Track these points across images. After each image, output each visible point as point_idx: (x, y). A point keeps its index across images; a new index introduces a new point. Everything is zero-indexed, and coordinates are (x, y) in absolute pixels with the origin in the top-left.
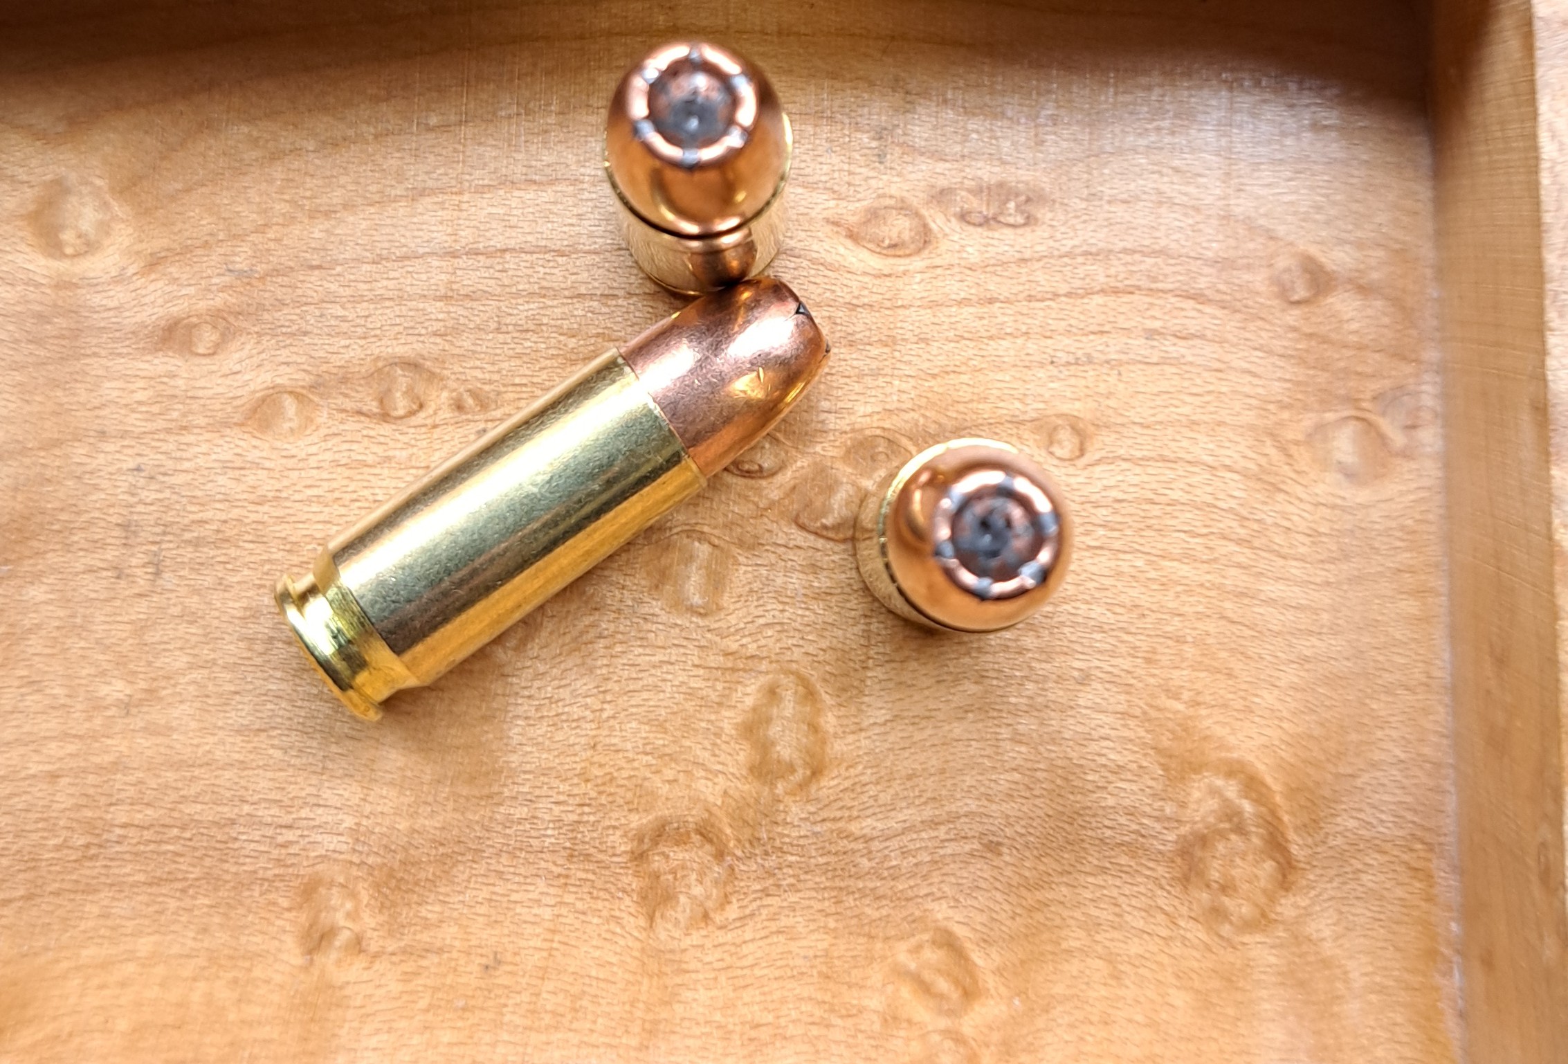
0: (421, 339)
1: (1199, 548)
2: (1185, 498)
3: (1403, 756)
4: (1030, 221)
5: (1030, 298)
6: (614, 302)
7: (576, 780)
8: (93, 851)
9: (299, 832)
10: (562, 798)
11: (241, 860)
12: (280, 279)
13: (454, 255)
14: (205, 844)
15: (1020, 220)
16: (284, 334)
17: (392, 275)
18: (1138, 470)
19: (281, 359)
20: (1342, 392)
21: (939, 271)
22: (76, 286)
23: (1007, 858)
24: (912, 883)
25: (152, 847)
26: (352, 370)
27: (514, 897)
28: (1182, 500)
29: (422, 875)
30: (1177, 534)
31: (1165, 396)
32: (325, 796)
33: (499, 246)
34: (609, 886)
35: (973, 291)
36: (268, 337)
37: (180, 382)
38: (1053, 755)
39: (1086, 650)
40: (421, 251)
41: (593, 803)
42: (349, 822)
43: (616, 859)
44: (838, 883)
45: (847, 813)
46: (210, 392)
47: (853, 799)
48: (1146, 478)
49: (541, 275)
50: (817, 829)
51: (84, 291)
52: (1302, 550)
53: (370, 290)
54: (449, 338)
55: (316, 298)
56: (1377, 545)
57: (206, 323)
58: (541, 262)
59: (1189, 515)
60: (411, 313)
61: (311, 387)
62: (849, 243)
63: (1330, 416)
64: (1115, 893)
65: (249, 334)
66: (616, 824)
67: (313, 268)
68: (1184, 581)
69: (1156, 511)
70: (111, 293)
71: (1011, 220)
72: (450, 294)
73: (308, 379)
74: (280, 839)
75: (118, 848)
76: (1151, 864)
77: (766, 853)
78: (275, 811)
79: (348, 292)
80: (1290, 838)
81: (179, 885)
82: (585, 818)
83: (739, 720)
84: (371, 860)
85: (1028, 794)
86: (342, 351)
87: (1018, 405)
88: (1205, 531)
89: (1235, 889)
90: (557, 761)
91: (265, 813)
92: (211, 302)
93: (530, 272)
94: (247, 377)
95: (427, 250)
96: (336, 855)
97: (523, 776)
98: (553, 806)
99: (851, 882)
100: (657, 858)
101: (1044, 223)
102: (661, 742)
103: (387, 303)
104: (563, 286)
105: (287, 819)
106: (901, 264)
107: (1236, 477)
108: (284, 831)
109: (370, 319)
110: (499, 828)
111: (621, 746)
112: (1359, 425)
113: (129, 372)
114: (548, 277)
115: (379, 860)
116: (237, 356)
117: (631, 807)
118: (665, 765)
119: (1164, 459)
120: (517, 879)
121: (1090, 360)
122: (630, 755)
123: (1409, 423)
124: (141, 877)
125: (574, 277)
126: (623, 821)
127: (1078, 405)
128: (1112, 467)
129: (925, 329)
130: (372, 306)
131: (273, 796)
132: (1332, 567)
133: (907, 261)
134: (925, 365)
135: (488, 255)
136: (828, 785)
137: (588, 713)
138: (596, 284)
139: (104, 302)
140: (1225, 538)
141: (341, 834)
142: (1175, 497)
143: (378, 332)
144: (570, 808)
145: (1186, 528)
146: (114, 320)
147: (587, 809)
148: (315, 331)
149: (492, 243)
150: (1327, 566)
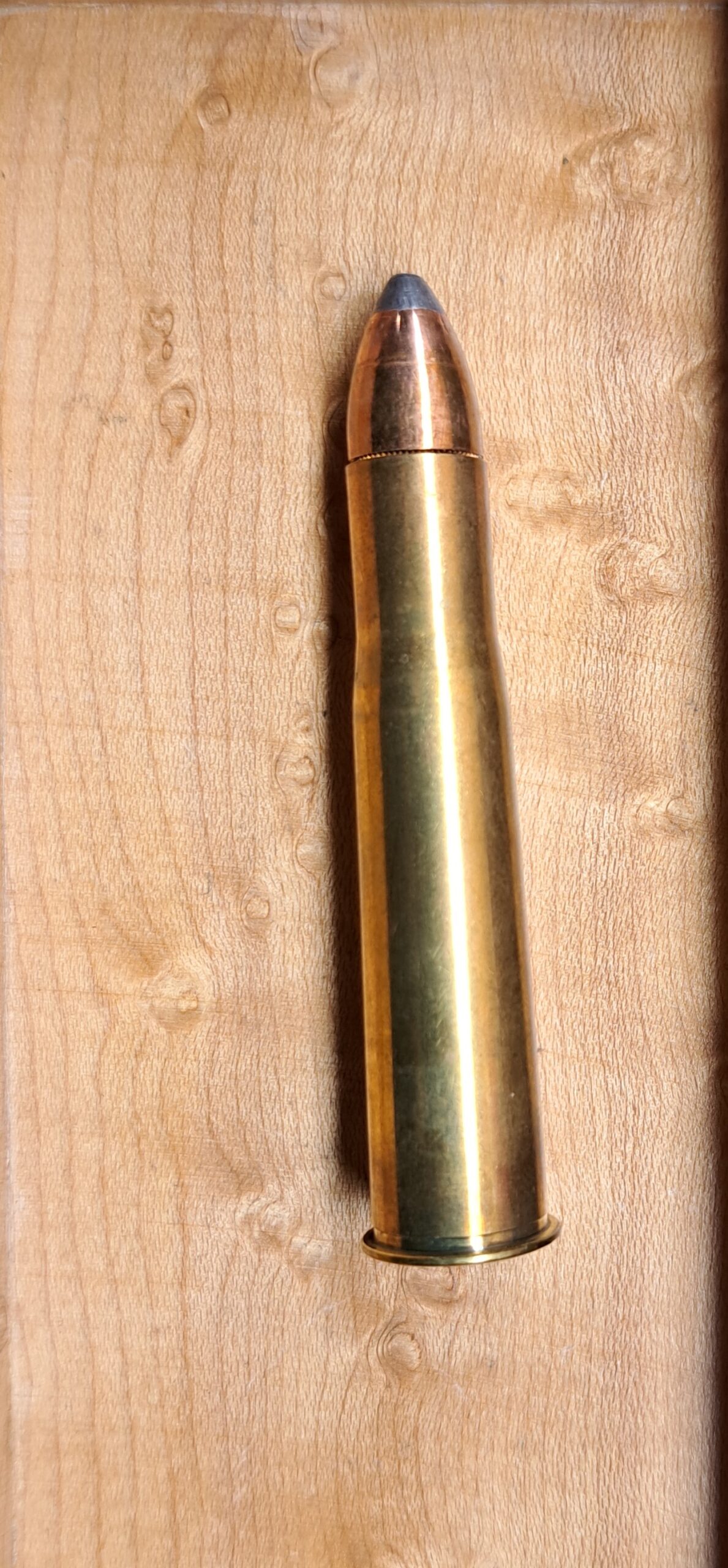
0: (258, 758)
1: (410, 189)
2: (373, 198)
3: (561, 42)
4: (169, 310)
5: (226, 311)
6: (231, 620)
7: (569, 649)
8: (612, 978)
9: (601, 839)
10: (581, 659)
11: (620, 878)
12: (215, 857)
13: (196, 734)
14: (609, 903)
15: (168, 318)
16: (254, 852)
17: (211, 778)
18: (353, 234)
19: (272, 856)
20: (295, 78)
21: (206, 379)
22: (220, 998)
23: (629, 337)
24: (645, 407)
25: (610, 939)
26: (280, 806)
27: (648, 691)
28: (375, 202)
29: (632, 754)
30: (400, 206)
31: (299, 211)
32: (577, 822)
33: (189, 702)
34: (642, 625)
35: (221, 353)
36: (257, 864)
37: (288, 925)
38: (557, 302)
39: (482, 276)
40: (194, 757)
41: (585, 636)
42: (595, 805)
43: (624, 620)
44: (643, 461)
45: (595, 454)
46: (296, 903)
47: (586, 448)
48: (359, 228)
49: (211, 672)
50: (606, 476)
51: (223, 993)
52: (411, 113)
53: (222, 792)
54: (257, 738)
55: (228, 830)
56: (408, 56)
57: (246, 908)
58: (201, 672)
59: (386, 196)
60: (239, 765)
61: (292, 834)
62: (185, 446)
63: (313, 88)
64: (654, 260)
65: (254, 878)
66: (599, 619)
67: (206, 834)
68: (433, 202)
69: (382, 221)
70: (225, 974)
71: (169, 324)
72: (225, 737)
73: (287, 835)
74: (606, 852)
75: (611, 963)
76: (635, 232)
77: (622, 512)
78: (587, 855)
79: (223, 809)
80: (618, 129)
81: (636, 921)
82: (595, 642)
83: (529, 531)
84: (621, 789)
85: (584, 321)
86: (266, 813)
87: (305, 322)
88: (397, 185)
89: (653, 171)
90: (556, 662)
91: (588, 862)
92: (232, 905)
93: (208, 680)
94: (285, 879)
95: (193, 754)
96: (618, 814)
97: (566, 686)
98: (587, 664)
99: (643, 451)
100: (624, 591)
101: (171, 300)
102: (544, 587)
103: (232, 781)
104: (218, 656)
105: (593, 848)
106: (201, 405)
107: (357, 161)
108: (600, 850)
109: (244, 793)
110: (601, 702)
111: (546, 616)
112: (320, 67)
113: (281, 961)
114: (212, 667)
115: (622, 784)
116: (270, 887)
117: (588, 610)
118: (560, 584)
119: (344, 214)
120: (636, 689)
121: (271, 267)
122: (552, 610)
123: (319, 29)
124: (630, 946)
125: (212, 648)
126: (598, 615)
127: (305, 277)
128: (350, 253)
129: (249, 390)
130: (234, 792)
131: (576, 858)
132: (424, 90)
133: (199, 403)
134: (276, 389)
135: (196, 709)
136: (576, 468)
137: (523, 640)
138: (217, 633)
139: (231, 979)
140: (402, 170)
141: (603, 811)
142: (373, 206)
143: (253, 787)
144: (589, 652)
145: (394, 199)
146: (244, 972)
147: (589, 641)
148: (252, 832)
149: (187, 707)
150: (423, 95)
